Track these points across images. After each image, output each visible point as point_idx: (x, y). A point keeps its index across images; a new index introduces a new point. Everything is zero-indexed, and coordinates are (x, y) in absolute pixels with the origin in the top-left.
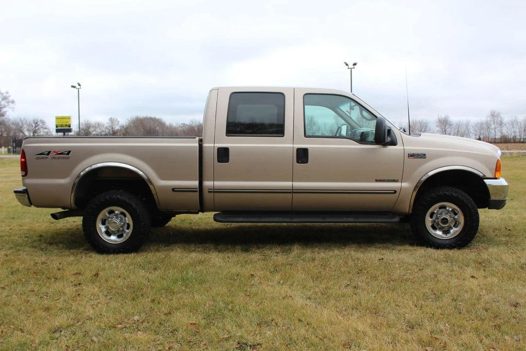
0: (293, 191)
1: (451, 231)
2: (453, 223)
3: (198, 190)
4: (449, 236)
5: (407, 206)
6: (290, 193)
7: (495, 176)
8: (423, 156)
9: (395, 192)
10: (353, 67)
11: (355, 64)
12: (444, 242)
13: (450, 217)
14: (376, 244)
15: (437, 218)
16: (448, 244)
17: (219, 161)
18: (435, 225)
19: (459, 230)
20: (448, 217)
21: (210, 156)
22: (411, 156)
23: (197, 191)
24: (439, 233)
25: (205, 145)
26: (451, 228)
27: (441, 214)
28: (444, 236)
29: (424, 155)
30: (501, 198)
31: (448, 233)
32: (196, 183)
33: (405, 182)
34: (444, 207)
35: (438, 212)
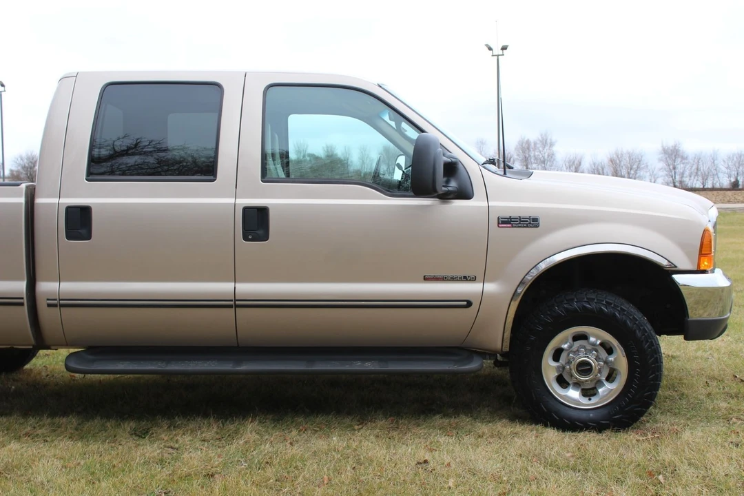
0: (236, 304)
1: (600, 390)
2: (605, 373)
3: (25, 301)
4: (594, 402)
5: (497, 335)
6: (230, 306)
7: (699, 265)
8: (532, 222)
9: (469, 304)
10: (501, 52)
11: (504, 48)
12: (584, 415)
13: (598, 359)
14: (438, 416)
15: (569, 362)
16: (592, 421)
17: (69, 237)
18: (566, 377)
19: (617, 389)
20: (591, 360)
21: (51, 225)
22: (503, 223)
23: (22, 304)
24: (574, 394)
25: (39, 201)
26: (599, 383)
27: (577, 352)
28: (585, 401)
29: (535, 220)
30: (714, 316)
31: (594, 395)
32: (20, 286)
33: (491, 281)
34: (584, 337)
35: (570, 347)
